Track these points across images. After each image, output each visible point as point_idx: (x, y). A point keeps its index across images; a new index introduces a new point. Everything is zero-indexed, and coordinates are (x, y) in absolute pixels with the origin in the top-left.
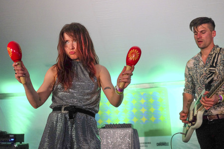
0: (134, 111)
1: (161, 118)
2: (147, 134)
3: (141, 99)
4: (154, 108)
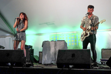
3: (72, 37)
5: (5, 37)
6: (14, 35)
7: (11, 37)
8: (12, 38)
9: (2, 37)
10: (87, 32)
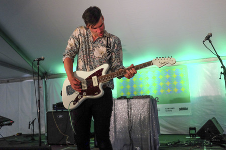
0: (161, 84)
1: (183, 89)
3: (166, 75)
4: (177, 81)
5: (21, 79)
6: (40, 76)
7: (34, 80)
9: (16, 80)
10: (95, 83)
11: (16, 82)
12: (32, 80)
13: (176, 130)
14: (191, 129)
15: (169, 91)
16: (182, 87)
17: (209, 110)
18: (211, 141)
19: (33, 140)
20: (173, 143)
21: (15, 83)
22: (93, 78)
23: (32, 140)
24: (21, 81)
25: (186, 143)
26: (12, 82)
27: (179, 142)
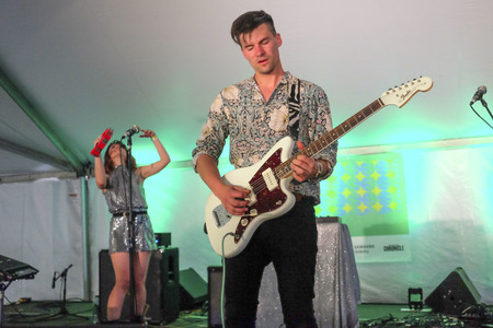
0: (346, 193)
1: (392, 206)
2: (368, 232)
3: (357, 173)
4: (380, 188)
5: (31, 177)
6: (75, 170)
7: (61, 178)
8: (63, 182)
9: (20, 178)
10: (271, 184)
11: (18, 181)
12: (55, 179)
13: (376, 295)
14: (412, 291)
15: (363, 207)
16: (390, 199)
17: (449, 250)
18: (461, 318)
19: (64, 312)
20: (379, 322)
21: (17, 184)
22: (264, 174)
23: (60, 313)
24: (31, 180)
25: (406, 322)
26: (8, 182)
27: (392, 319)
